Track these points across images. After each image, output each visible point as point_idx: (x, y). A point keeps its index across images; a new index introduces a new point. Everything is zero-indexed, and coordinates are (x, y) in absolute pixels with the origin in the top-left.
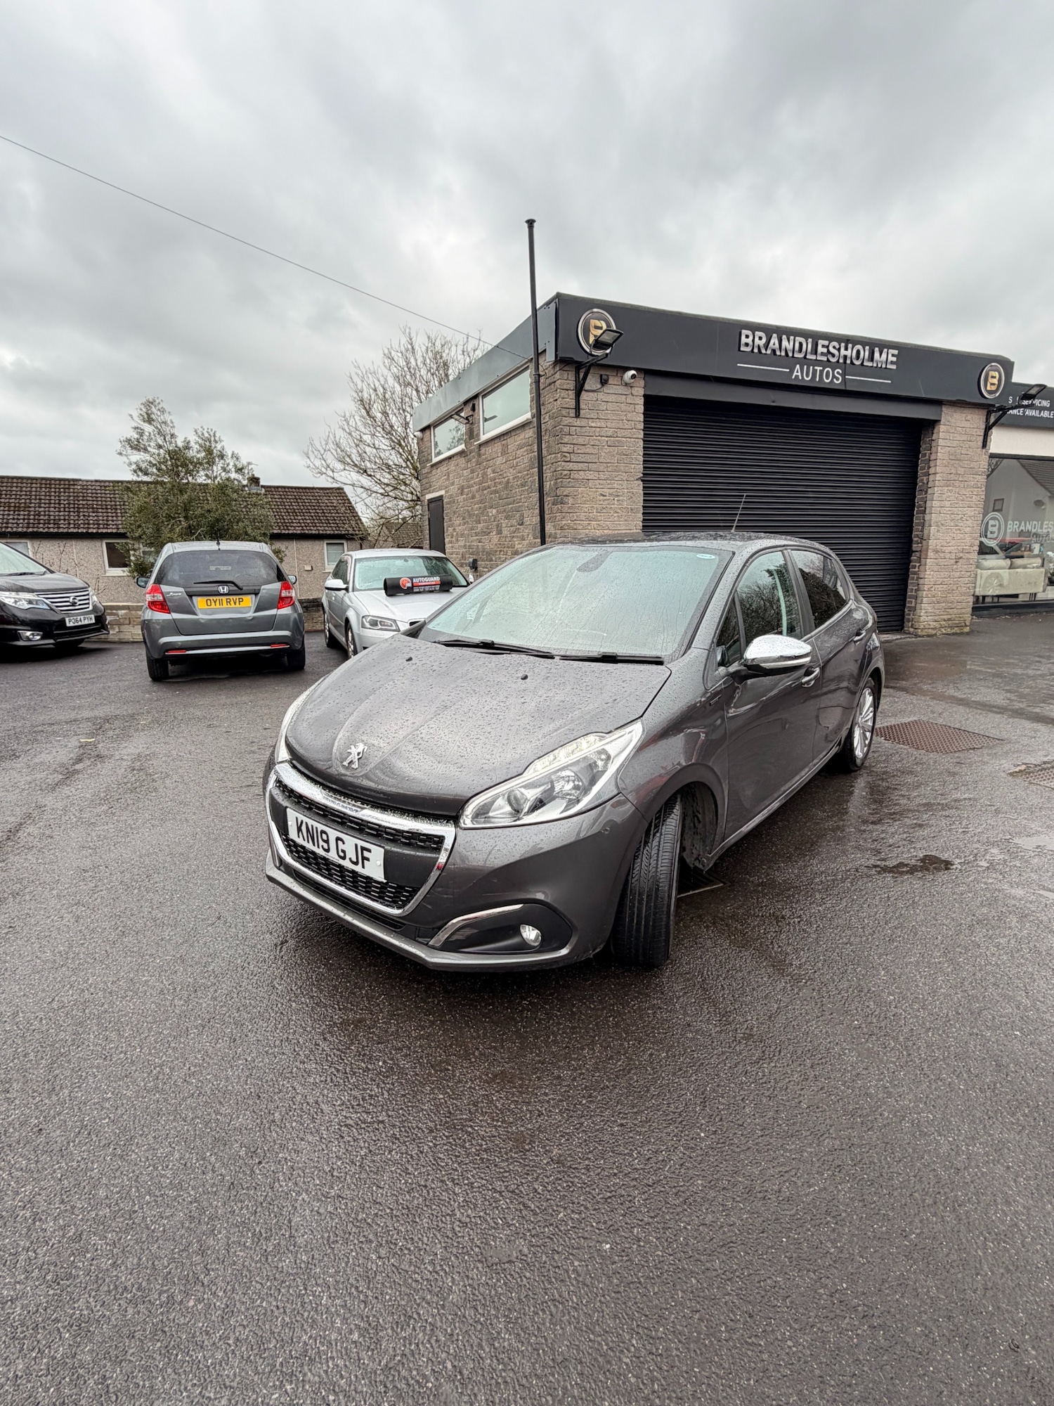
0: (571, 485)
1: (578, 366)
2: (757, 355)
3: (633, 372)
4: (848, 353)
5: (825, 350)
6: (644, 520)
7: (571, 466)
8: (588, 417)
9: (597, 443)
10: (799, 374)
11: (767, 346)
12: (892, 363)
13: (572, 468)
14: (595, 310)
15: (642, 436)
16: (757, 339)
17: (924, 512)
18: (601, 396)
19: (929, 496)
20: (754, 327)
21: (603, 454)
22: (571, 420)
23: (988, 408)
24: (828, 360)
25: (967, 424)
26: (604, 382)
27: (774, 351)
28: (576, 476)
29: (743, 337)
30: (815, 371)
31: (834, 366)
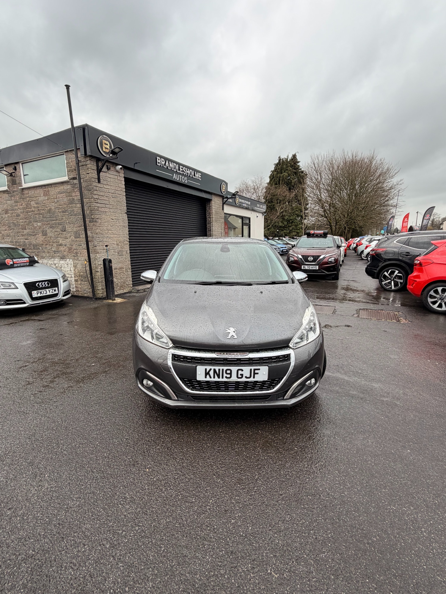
0: (99, 214)
1: (98, 160)
2: (162, 168)
3: (121, 167)
4: (188, 172)
5: (182, 170)
6: (129, 231)
7: (98, 205)
8: (103, 183)
9: (108, 196)
10: (175, 177)
11: (165, 164)
12: (200, 178)
13: (99, 206)
14: (104, 136)
15: (125, 195)
16: (162, 161)
17: (210, 231)
18: (107, 175)
19: (211, 226)
20: (161, 157)
21: (111, 201)
22: (96, 184)
23: (223, 197)
24: (183, 174)
25: (218, 202)
26: (108, 169)
27: (167, 167)
28: (101, 210)
29: (158, 160)
30: (180, 177)
31: (185, 176)
